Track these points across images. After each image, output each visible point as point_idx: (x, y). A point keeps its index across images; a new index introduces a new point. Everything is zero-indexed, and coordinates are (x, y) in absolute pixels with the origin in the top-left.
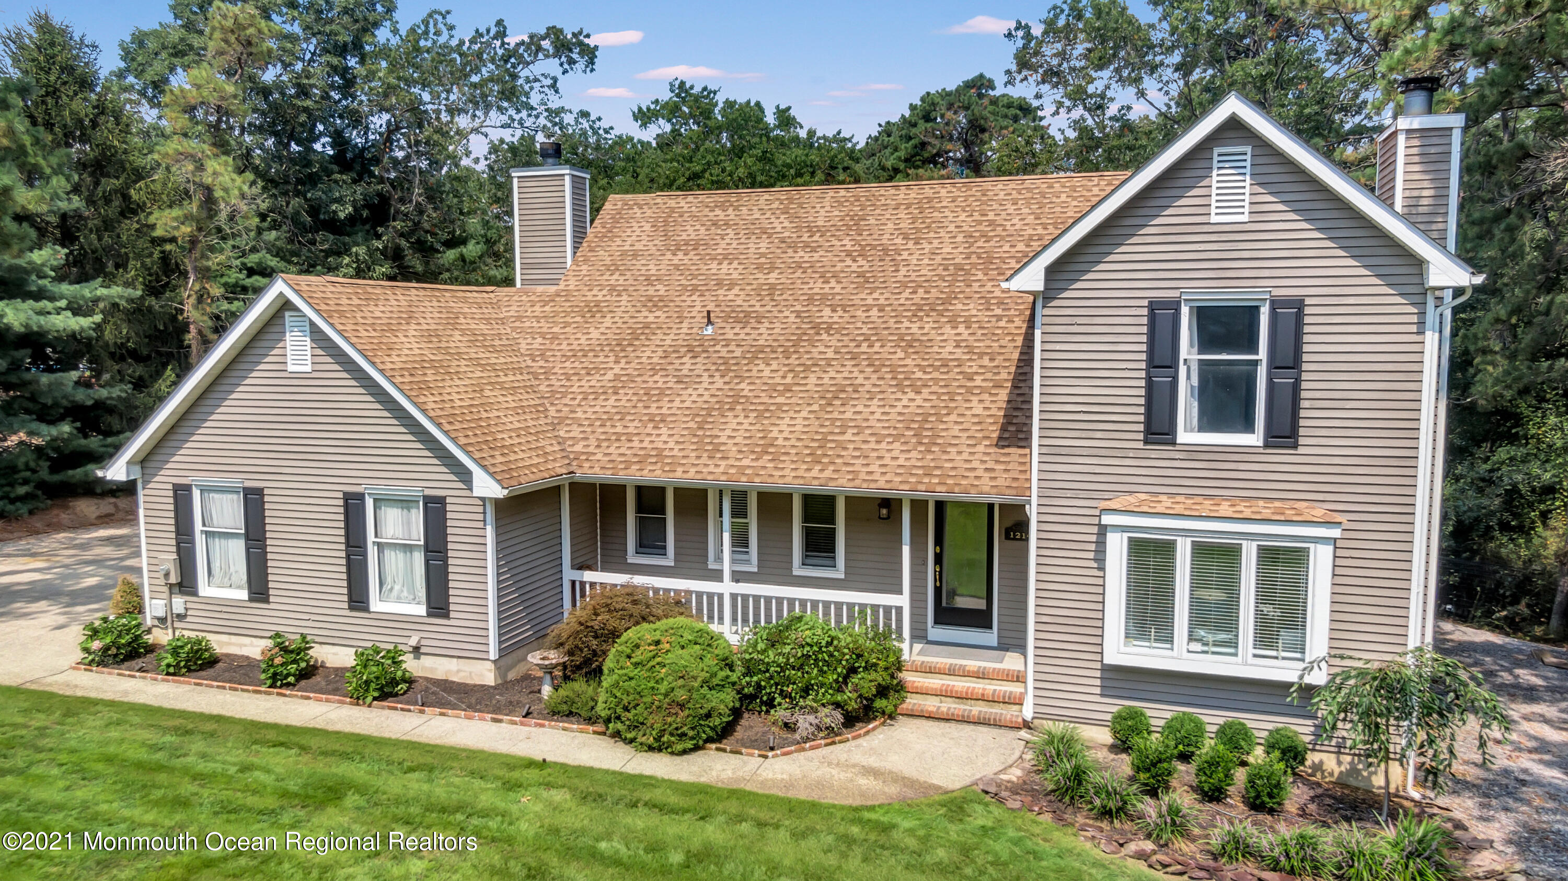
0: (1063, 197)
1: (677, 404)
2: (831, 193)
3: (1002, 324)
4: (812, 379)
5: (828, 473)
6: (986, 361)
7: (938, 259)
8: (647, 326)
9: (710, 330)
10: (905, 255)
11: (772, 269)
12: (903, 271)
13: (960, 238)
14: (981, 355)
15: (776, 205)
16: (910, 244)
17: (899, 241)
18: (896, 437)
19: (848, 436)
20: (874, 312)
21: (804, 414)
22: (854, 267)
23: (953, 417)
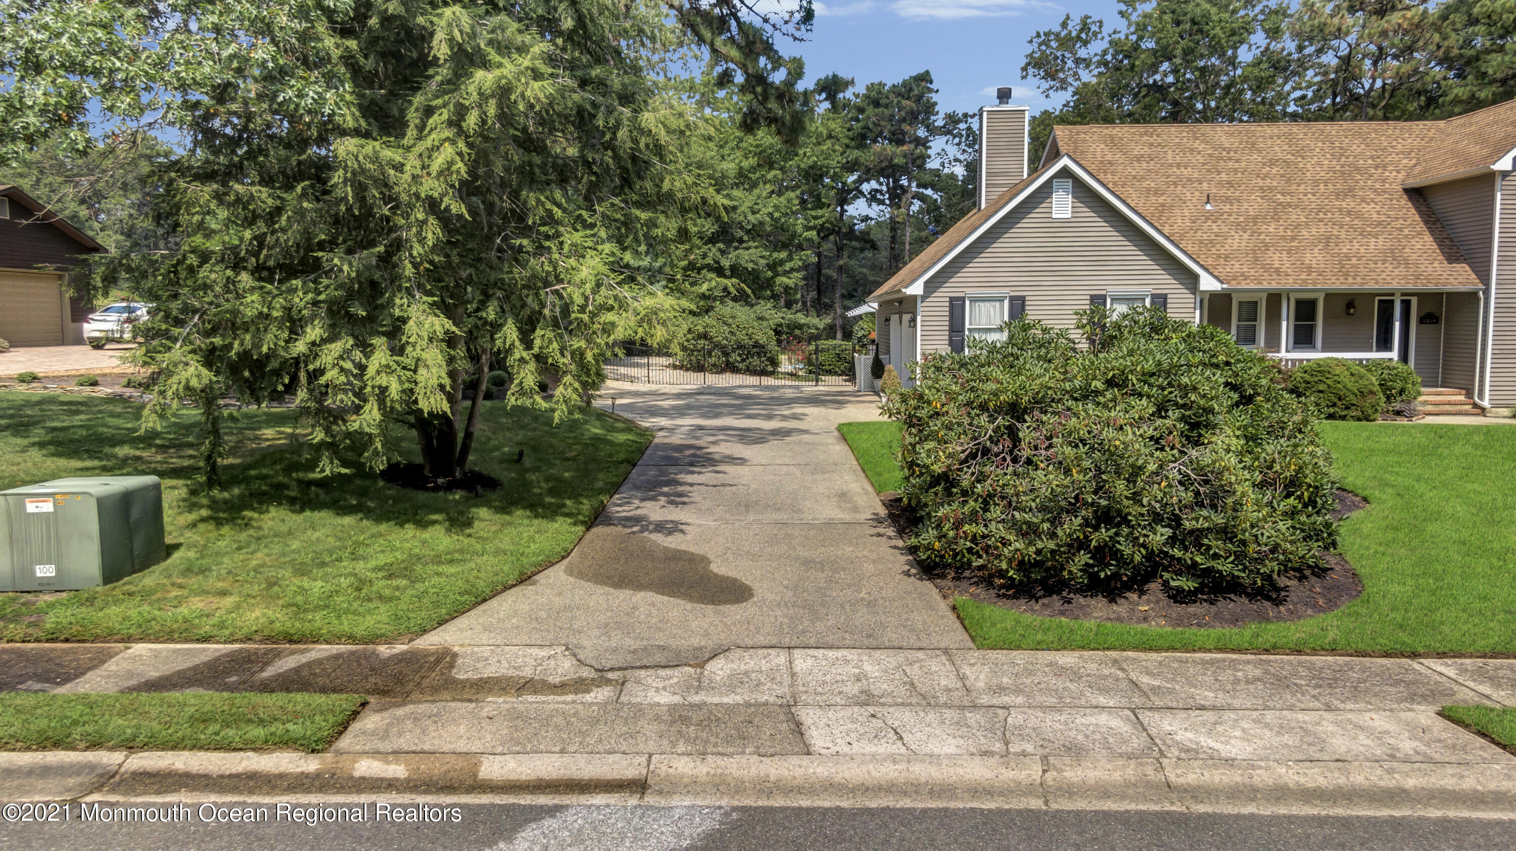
0: (1373, 135)
1: (1227, 247)
2: (1218, 129)
3: (1394, 202)
4: (1304, 232)
5: (1359, 280)
6: (1401, 221)
7: (1325, 167)
8: (1162, 205)
9: (1208, 207)
10: (1301, 165)
11: (1219, 173)
12: (1308, 174)
13: (1328, 156)
14: (1397, 219)
15: (1185, 134)
16: (1300, 159)
17: (1289, 156)
18: (1384, 262)
19: (1354, 261)
20: (1310, 196)
21: (1316, 251)
22: (1274, 171)
23: (1407, 250)
